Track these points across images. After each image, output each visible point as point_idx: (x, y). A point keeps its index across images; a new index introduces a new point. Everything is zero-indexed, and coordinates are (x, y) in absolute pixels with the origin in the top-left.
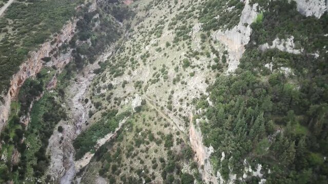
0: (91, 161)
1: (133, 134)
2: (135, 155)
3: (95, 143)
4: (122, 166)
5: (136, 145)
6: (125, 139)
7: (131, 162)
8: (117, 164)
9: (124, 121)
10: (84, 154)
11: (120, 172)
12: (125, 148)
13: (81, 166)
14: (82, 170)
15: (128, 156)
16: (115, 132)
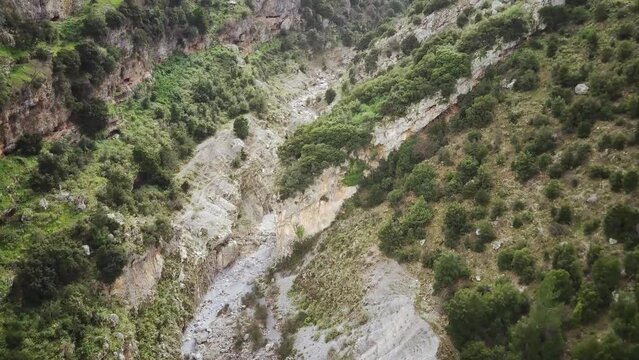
0: (339, 217)
1: (542, 96)
2: (569, 163)
3: (365, 139)
4: (499, 211)
5: (568, 132)
6: (501, 114)
7: (552, 194)
8: (468, 206)
9: (492, 57)
10: (319, 172)
11: (488, 237)
12: (505, 148)
13: (299, 232)
14: (301, 248)
15: (526, 174)
16: (453, 99)
